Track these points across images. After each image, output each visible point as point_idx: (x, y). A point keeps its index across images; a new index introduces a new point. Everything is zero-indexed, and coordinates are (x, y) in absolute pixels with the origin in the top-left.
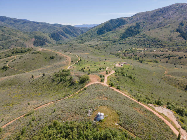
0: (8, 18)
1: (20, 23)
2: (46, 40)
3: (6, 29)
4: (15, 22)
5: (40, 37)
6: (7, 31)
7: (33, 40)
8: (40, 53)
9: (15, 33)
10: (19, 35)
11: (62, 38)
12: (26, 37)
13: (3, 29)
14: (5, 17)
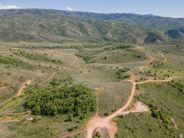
0: (134, 14)
1: (143, 19)
2: (158, 37)
3: (127, 26)
4: (139, 18)
5: (154, 33)
6: (127, 28)
7: (145, 36)
9: (133, 29)
10: (136, 31)
11: (181, 35)
12: (140, 34)
13: (125, 26)
14: (132, 14)
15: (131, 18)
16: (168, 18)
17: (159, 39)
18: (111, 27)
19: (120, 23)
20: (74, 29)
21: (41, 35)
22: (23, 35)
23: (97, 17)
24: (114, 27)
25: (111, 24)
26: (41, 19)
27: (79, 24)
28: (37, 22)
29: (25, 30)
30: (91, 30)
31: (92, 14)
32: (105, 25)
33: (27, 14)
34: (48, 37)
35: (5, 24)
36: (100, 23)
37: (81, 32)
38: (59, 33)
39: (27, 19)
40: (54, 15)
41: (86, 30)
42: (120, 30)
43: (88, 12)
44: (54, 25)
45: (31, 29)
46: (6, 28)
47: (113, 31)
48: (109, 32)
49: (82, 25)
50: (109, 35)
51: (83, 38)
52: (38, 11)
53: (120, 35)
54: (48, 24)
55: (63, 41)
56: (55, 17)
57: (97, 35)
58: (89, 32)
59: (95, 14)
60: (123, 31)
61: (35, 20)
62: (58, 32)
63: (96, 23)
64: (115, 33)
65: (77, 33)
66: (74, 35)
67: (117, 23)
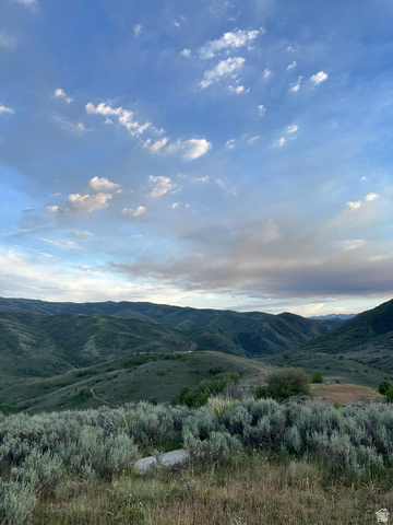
0: (154, 304)
1: (174, 313)
3: (140, 324)
4: (166, 313)
5: (210, 340)
6: (142, 329)
12: (178, 342)
13: (135, 324)
14: (148, 303)
18: (96, 329)
19: (120, 319)
23: (50, 310)
24: (104, 329)
25: (94, 321)
30: (28, 339)
31: (36, 304)
32: (77, 325)
36: (61, 320)
41: (10, 340)
42: (123, 336)
47: (101, 339)
48: (89, 342)
53: (124, 348)
57: (49, 352)
58: (22, 345)
59: (47, 303)
60: (130, 337)
63: (46, 322)
64: (106, 342)
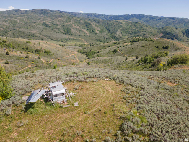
0: (146, 15)
1: (155, 20)
3: (139, 25)
4: (151, 19)
5: (170, 32)
6: (139, 27)
7: (160, 35)
8: (153, 42)
9: (145, 28)
10: (149, 30)
12: (154, 32)
13: (137, 25)
14: (143, 15)
15: (142, 19)
16: (183, 19)
17: (176, 39)
18: (121, 26)
19: (131, 22)
20: (80, 28)
21: (43, 33)
22: (24, 33)
23: (105, 18)
24: (124, 26)
25: (121, 23)
26: (45, 18)
27: (85, 23)
28: (41, 21)
29: (27, 28)
30: (98, 29)
31: (100, 16)
32: (114, 24)
33: (32, 14)
34: (50, 35)
35: (6, 22)
36: (109, 22)
37: (88, 30)
38: (64, 32)
39: (32, 18)
40: (60, 14)
41: (93, 29)
42: (131, 29)
43: (97, 14)
44: (59, 24)
45: (33, 28)
46: (7, 27)
47: (123, 30)
48: (119, 31)
49: (89, 24)
50: (119, 34)
51: (89, 36)
52: (44, 12)
53: (131, 34)
54: (52, 23)
55: (67, 40)
56: (61, 17)
57: (105, 34)
58: (97, 31)
59: (104, 15)
60: (134, 30)
61: (39, 19)
62: (62, 31)
63: (104, 23)
64: (125, 32)
65: (83, 31)
66: (79, 34)
67: (128, 22)
